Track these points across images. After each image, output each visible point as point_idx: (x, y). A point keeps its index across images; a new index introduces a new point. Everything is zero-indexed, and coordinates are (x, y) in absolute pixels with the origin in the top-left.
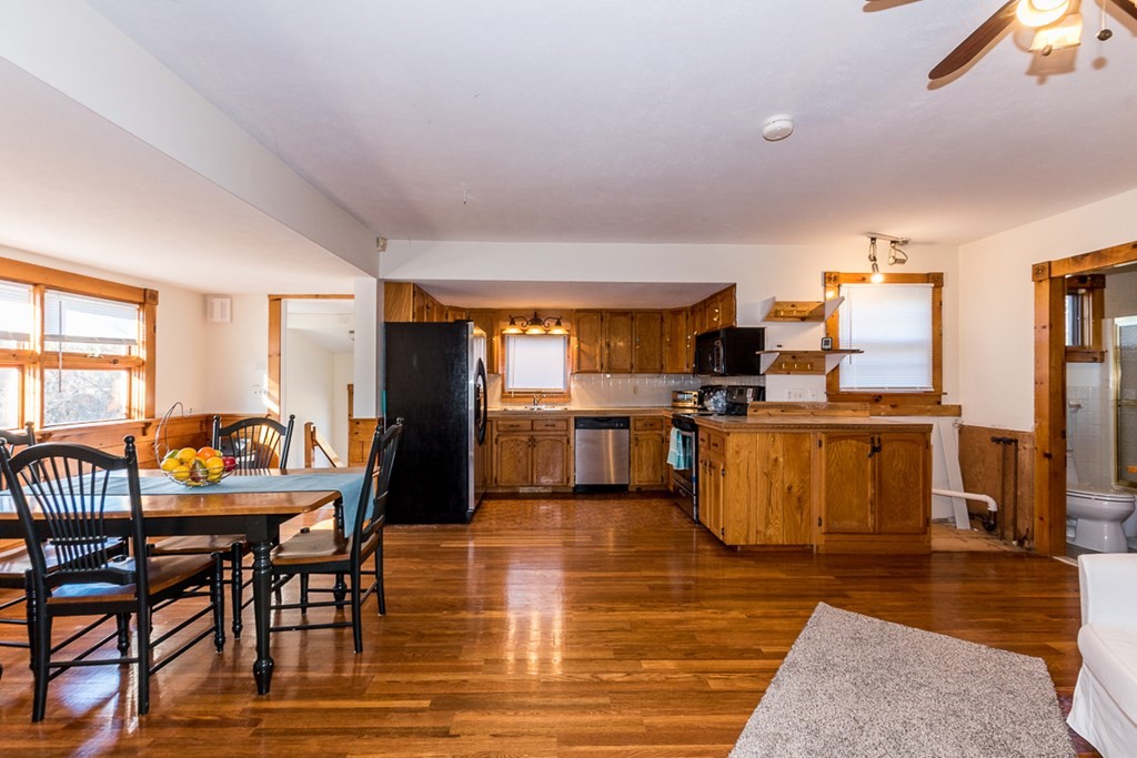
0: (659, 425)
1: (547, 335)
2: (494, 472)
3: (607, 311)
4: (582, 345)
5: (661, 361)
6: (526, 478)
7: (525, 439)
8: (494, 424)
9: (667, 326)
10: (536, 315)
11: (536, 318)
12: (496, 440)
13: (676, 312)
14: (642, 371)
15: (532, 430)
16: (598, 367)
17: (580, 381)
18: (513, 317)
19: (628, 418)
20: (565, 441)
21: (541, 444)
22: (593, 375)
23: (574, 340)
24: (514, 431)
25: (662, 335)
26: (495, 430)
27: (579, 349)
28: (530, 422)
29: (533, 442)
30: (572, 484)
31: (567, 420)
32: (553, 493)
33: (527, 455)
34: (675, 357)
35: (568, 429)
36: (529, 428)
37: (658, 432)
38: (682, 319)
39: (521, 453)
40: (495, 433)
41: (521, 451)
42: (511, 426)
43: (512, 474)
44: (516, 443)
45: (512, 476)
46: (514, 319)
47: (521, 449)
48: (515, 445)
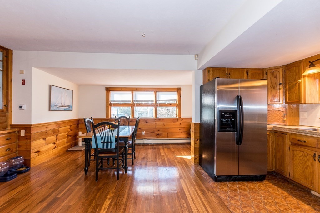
2: (289, 168)
6: (312, 183)
7: (311, 153)
8: (288, 136)
12: (290, 148)
15: (318, 148)
24: (302, 145)
26: (288, 141)
28: (316, 140)
29: (317, 157)
36: (316, 146)
40: (289, 143)
41: (307, 162)
42: (299, 141)
43: (301, 175)
44: (303, 154)
45: (301, 177)
46: (314, 63)
47: (307, 160)
48: (303, 155)
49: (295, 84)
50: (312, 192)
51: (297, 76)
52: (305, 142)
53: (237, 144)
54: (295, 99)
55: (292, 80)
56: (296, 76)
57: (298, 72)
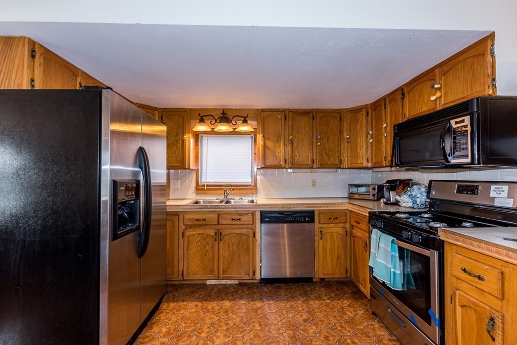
0: (343, 219)
1: (234, 133)
2: (181, 265)
3: (290, 110)
4: (267, 141)
5: (339, 156)
6: (212, 271)
7: (211, 232)
8: (181, 217)
9: (345, 125)
10: (224, 113)
11: (225, 116)
12: (183, 234)
13: (356, 111)
14: (323, 166)
15: (218, 224)
16: (282, 163)
17: (265, 175)
18: (203, 115)
19: (313, 212)
20: (251, 235)
21: (227, 237)
22: (277, 171)
23: (260, 137)
24: (200, 225)
25: (341, 133)
26: (181, 224)
27: (265, 146)
28: (217, 215)
29: (219, 236)
30: (258, 277)
31: (253, 214)
32: (240, 285)
33: (213, 248)
34: (355, 154)
35: (254, 222)
36: (216, 223)
37: (341, 225)
38: (362, 117)
39: (208, 247)
40: (182, 227)
41: (207, 245)
42: (197, 220)
43: (198, 267)
44: (202, 237)
45: (198, 269)
46: (204, 118)
47: (207, 243)
48: (201, 239)
49: (177, 140)
50: (208, 282)
51: (180, 129)
52: (205, 220)
53: (139, 257)
54: (177, 161)
55: (173, 133)
56: (178, 130)
57: (181, 124)
